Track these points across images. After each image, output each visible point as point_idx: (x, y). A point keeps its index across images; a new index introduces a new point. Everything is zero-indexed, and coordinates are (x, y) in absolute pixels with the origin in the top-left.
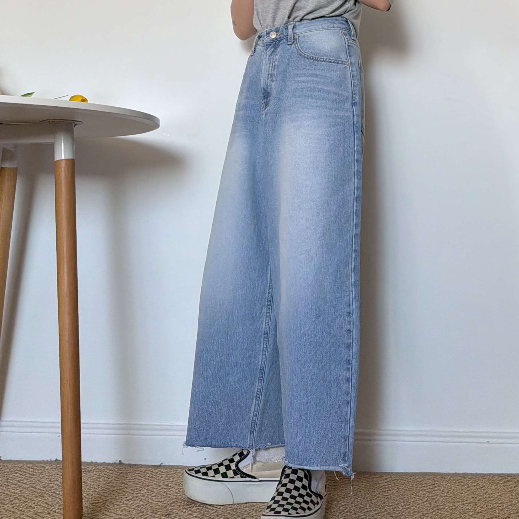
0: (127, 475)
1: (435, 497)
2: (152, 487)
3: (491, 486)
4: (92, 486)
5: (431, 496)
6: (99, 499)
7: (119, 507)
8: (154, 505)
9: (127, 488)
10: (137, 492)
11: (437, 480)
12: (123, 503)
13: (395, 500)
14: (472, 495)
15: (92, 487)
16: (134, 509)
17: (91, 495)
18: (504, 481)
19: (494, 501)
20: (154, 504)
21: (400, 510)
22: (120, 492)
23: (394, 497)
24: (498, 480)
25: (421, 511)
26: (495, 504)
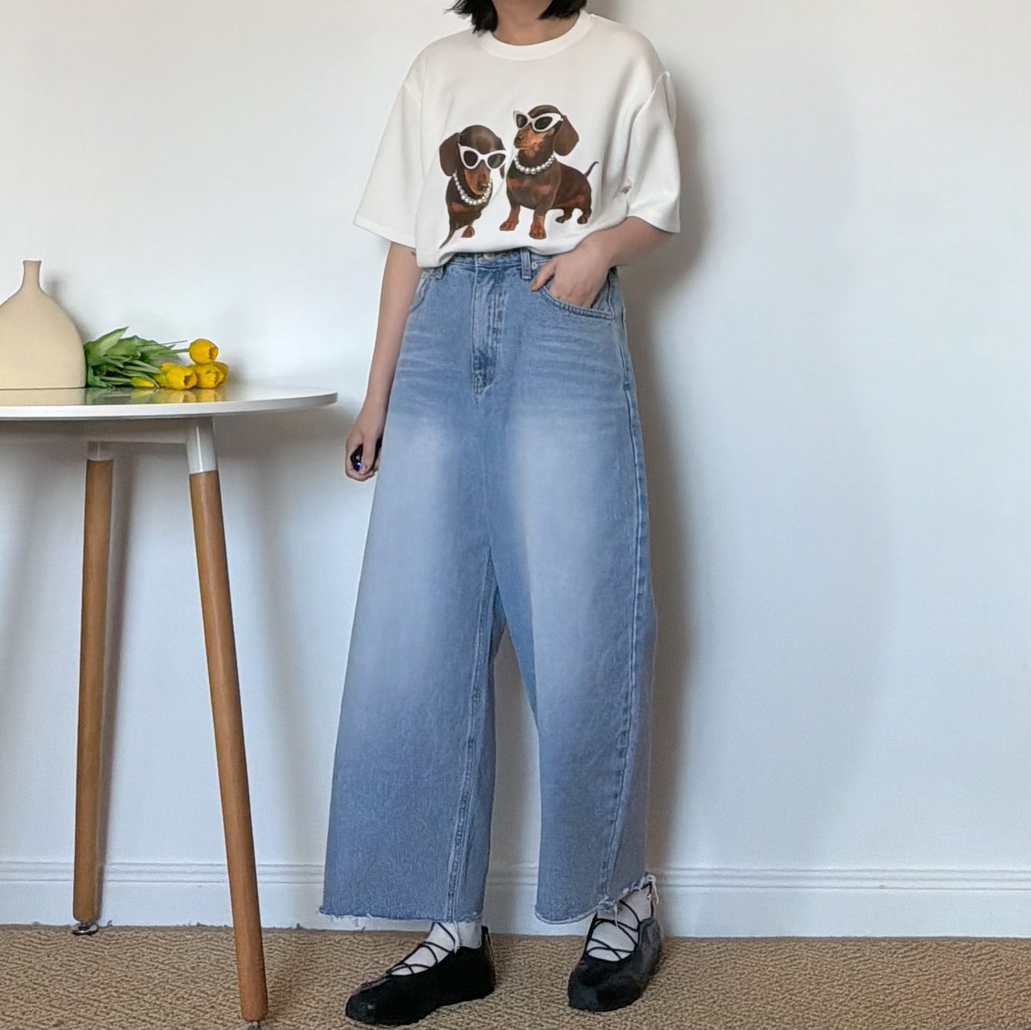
5: (785, 975)
11: (799, 948)
13: (729, 981)
18: (905, 948)
19: (881, 980)
22: (309, 973)
24: (897, 948)
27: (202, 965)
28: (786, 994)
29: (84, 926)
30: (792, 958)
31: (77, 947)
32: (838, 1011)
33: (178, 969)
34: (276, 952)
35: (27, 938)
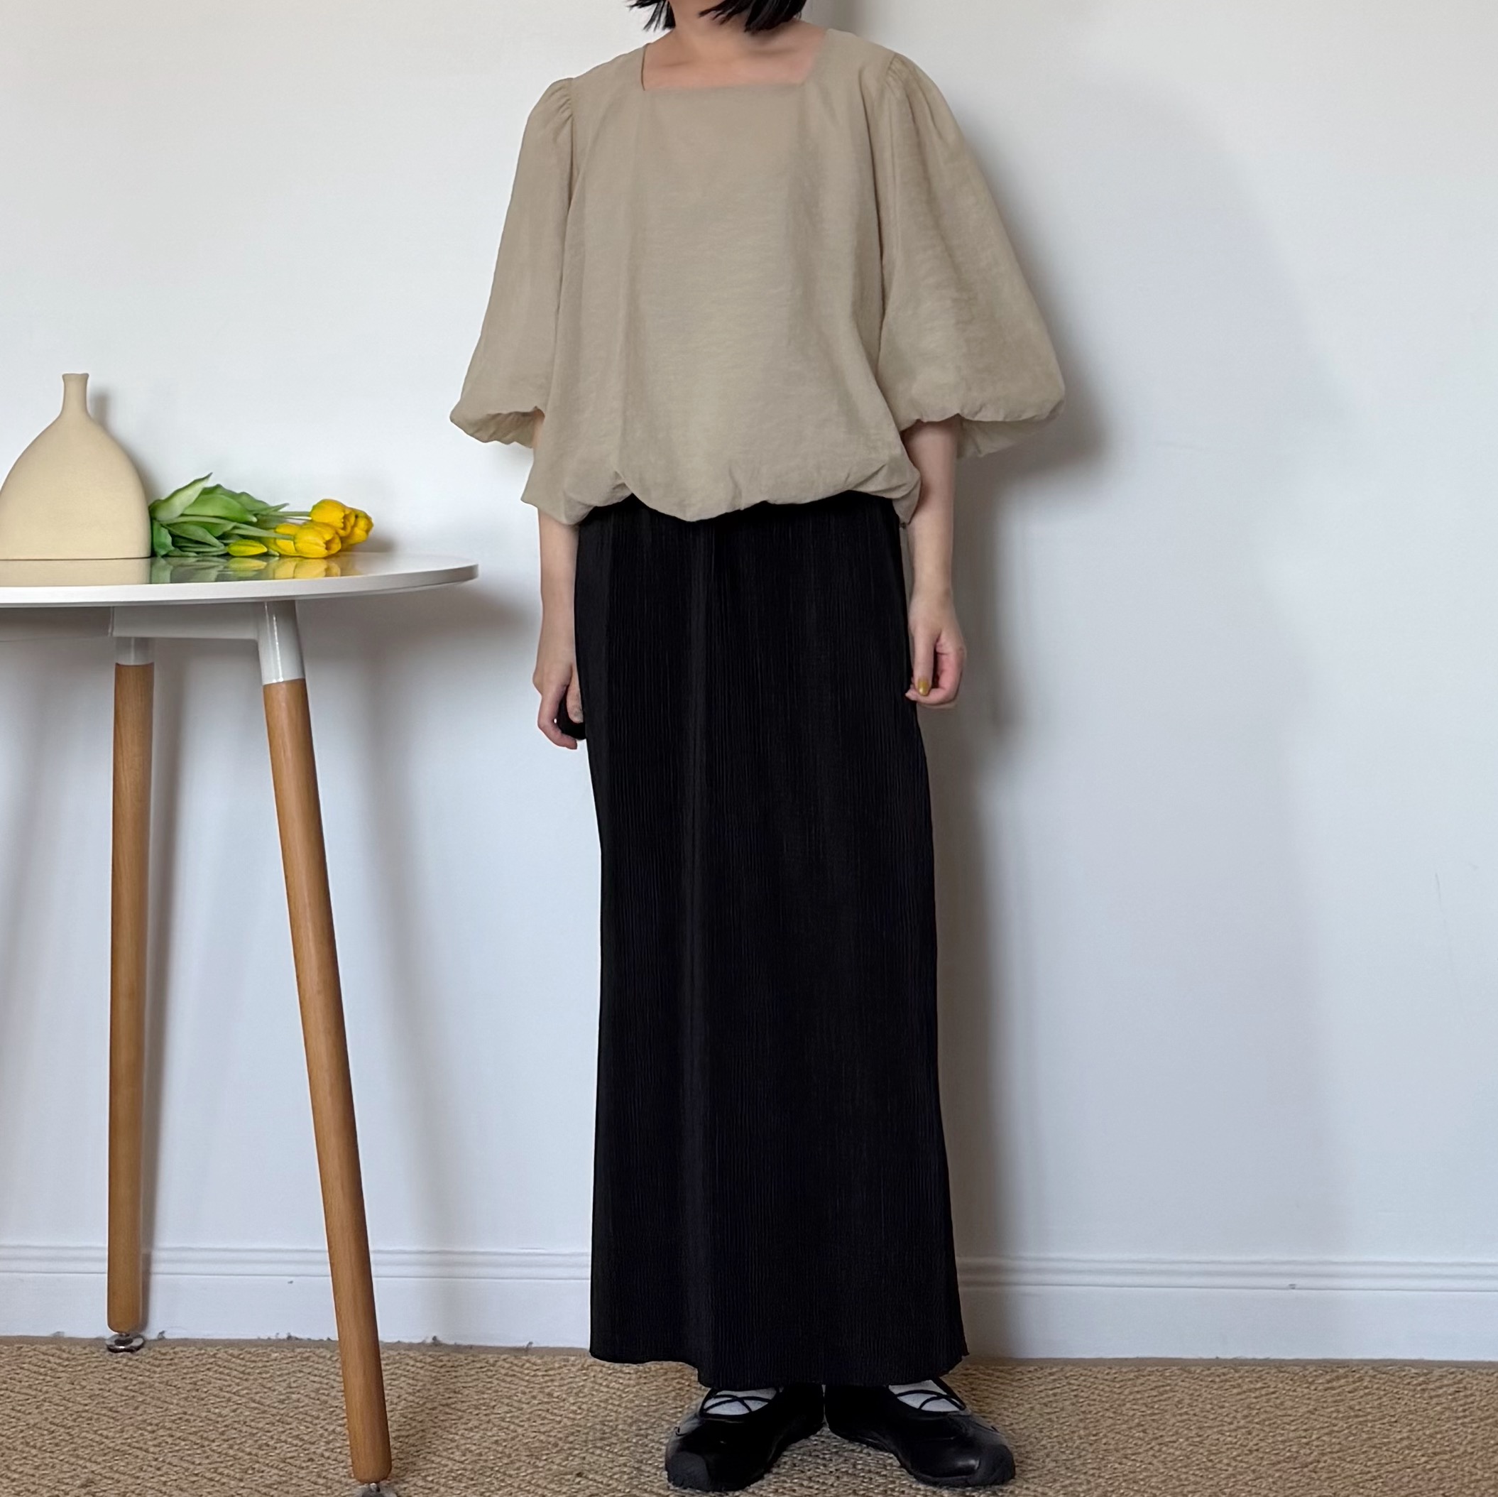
3: (1294, 1390)
5: (1150, 1415)
10: (486, 1410)
13: (1067, 1423)
18: (1328, 1377)
19: (1293, 1424)
21: (1075, 1445)
24: (1315, 1376)
25: (1123, 1449)
26: (1296, 1429)
27: (294, 1396)
28: (1153, 1444)
29: (122, 1339)
30: (1161, 1390)
31: (114, 1369)
32: (1230, 1469)
33: (258, 1403)
34: (403, 1379)
35: (42, 1357)
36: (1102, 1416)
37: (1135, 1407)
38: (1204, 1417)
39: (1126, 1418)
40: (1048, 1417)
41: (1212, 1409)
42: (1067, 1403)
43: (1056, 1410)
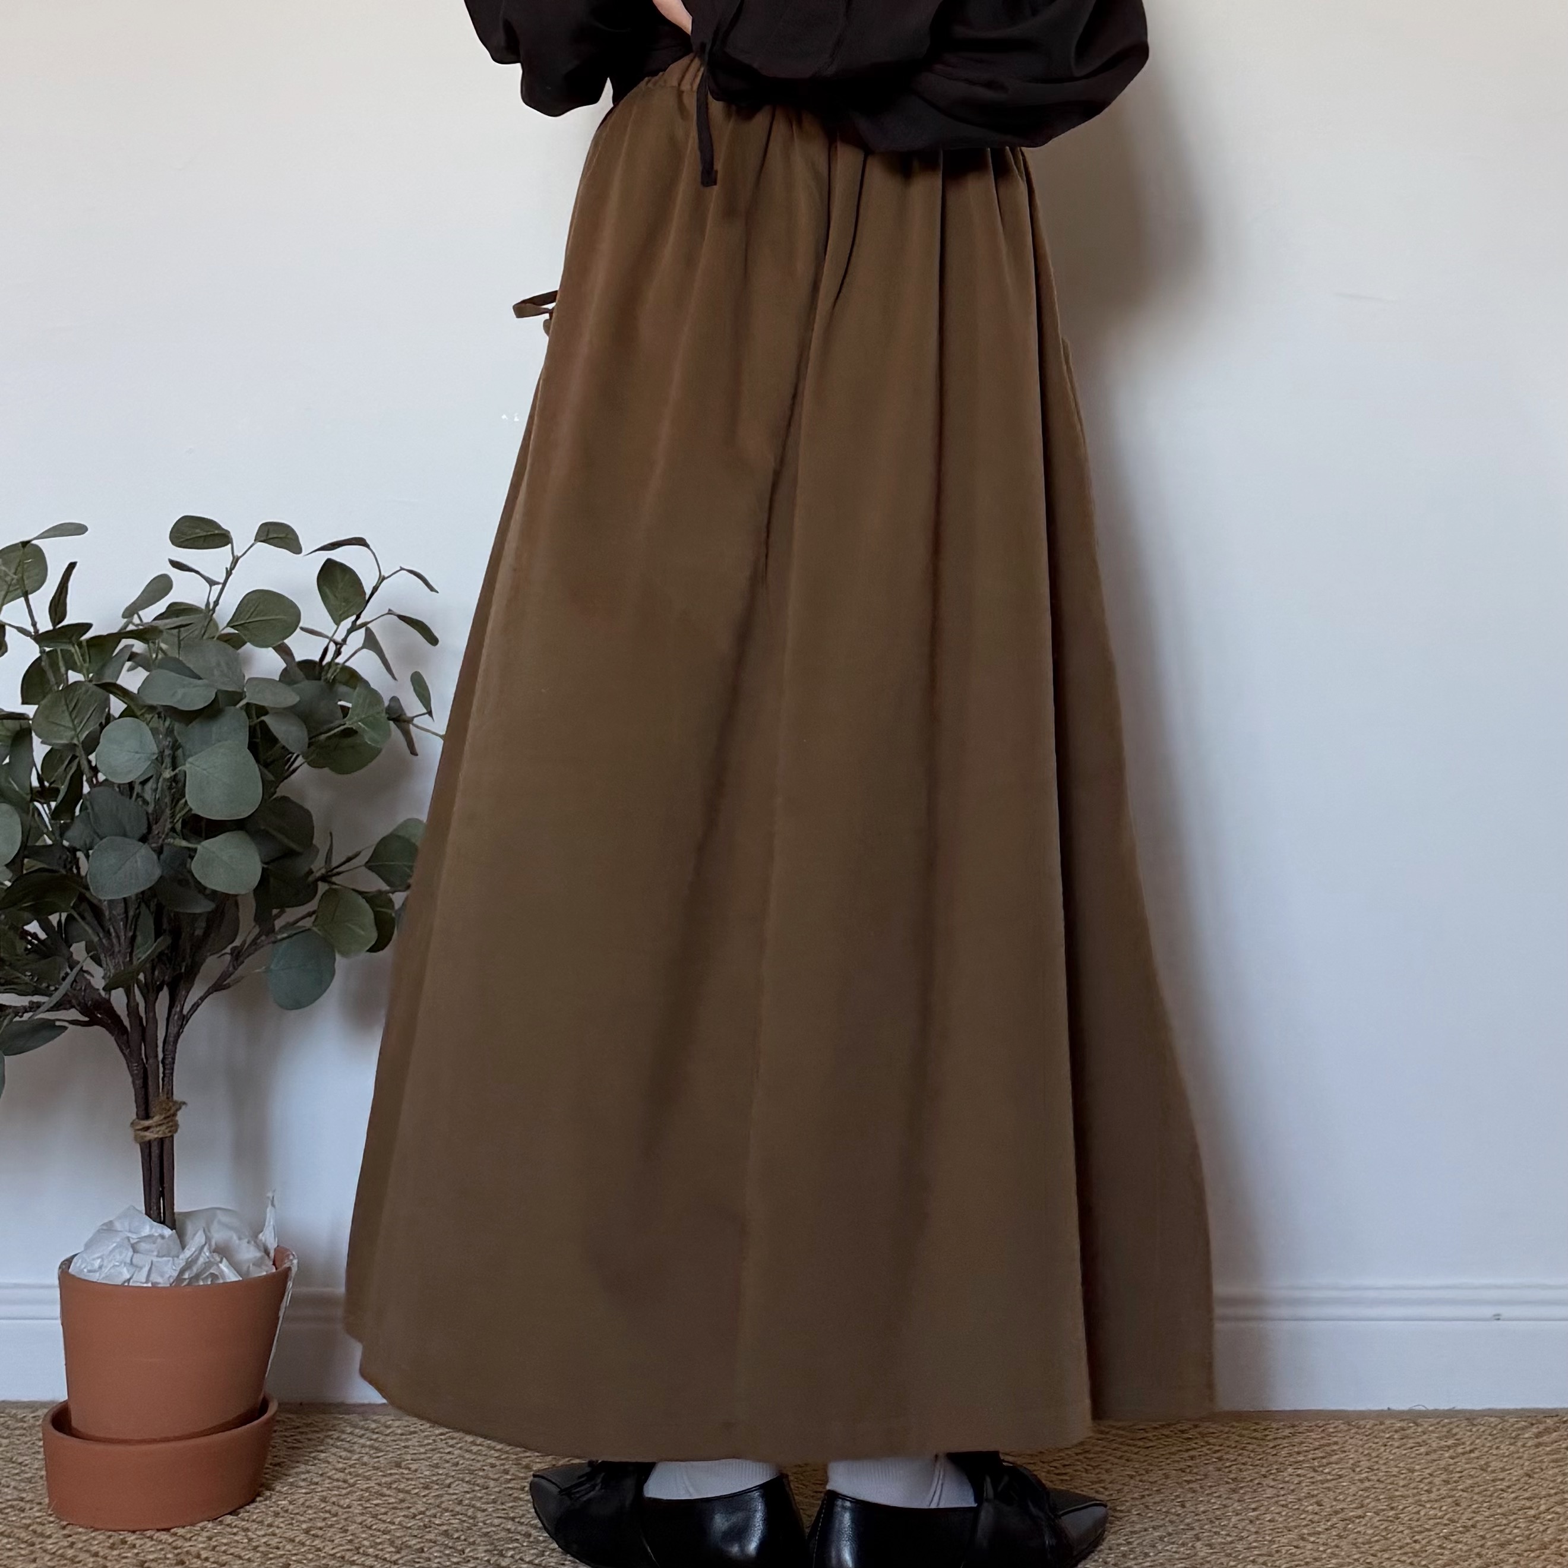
0: (407, 1440)
1: (1333, 1482)
2: (481, 1473)
3: (1497, 1448)
4: (303, 1476)
5: (1322, 1482)
6: (327, 1515)
7: (388, 1537)
8: (494, 1529)
9: (408, 1479)
10: (437, 1489)
11: (1336, 1432)
12: (400, 1524)
13: (1215, 1495)
14: (1444, 1477)
15: (304, 1480)
16: (435, 1542)
17: (303, 1504)
18: (1534, 1430)
19: (1510, 1490)
20: (492, 1525)
21: (1231, 1525)
22: (388, 1492)
23: (1210, 1487)
24: (1519, 1429)
25: (1296, 1527)
26: (1516, 1498)
30: (1328, 1449)
36: (1259, 1484)
37: (1299, 1472)
38: (1392, 1483)
39: (1292, 1488)
40: (1191, 1485)
41: (1399, 1472)
42: (1211, 1468)
43: (1199, 1477)
